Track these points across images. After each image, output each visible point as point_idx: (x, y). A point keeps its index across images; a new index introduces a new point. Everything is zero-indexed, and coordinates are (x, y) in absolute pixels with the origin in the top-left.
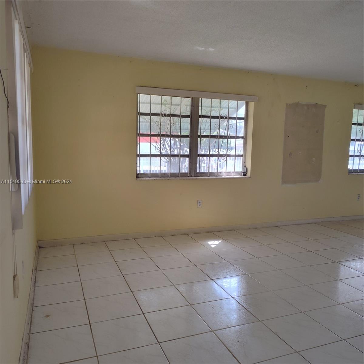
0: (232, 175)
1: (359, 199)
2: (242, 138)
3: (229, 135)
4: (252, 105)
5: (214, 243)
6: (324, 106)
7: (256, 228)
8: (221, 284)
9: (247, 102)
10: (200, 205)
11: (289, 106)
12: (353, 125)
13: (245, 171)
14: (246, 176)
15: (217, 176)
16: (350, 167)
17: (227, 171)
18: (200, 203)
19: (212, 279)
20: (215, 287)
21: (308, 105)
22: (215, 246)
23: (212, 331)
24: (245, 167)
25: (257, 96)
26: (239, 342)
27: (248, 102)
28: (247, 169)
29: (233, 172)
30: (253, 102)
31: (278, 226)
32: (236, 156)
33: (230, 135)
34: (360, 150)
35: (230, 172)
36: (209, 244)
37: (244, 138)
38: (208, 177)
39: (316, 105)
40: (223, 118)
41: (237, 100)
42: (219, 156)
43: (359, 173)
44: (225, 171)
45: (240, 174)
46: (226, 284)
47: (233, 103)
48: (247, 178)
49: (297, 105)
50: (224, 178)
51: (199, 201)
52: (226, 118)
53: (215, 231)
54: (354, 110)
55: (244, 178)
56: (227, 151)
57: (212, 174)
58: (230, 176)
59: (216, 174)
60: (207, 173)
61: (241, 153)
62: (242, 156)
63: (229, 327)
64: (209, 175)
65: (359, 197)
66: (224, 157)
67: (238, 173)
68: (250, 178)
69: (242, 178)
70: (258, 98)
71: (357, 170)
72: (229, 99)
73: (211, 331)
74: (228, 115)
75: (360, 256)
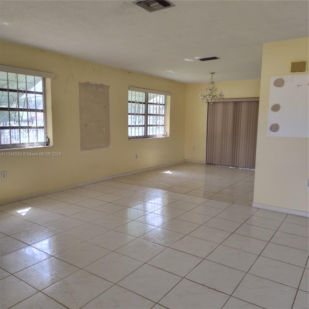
0: (35, 145)
1: (136, 158)
2: (42, 111)
3: (28, 108)
4: (48, 81)
5: (23, 212)
6: (108, 87)
7: (62, 191)
8: (40, 247)
9: (43, 78)
10: (4, 177)
11: (81, 84)
12: (129, 102)
13: (48, 141)
14: (49, 145)
15: (20, 147)
16: (130, 134)
17: (30, 142)
18: (4, 175)
19: (29, 245)
20: (34, 251)
21: (96, 85)
22: (26, 214)
23: (40, 291)
24: (47, 137)
25: (53, 73)
26: (66, 292)
27: (45, 78)
28: (49, 140)
29: (36, 143)
30: (50, 79)
31: (80, 187)
32: (37, 128)
33: (30, 108)
34: (135, 122)
35: (32, 143)
36: (19, 213)
37: (44, 111)
38: (11, 148)
39: (102, 86)
40: (21, 91)
41: (34, 75)
42: (20, 128)
43: (135, 139)
44: (28, 142)
45: (43, 144)
46: (45, 246)
47: (30, 78)
48: (50, 147)
49: (87, 84)
50: (28, 149)
51: (3, 173)
52: (24, 92)
53: (22, 200)
54: (129, 91)
55: (47, 147)
56: (28, 123)
57: (14, 145)
58: (33, 146)
59: (19, 146)
60: (9, 145)
61: (42, 125)
62: (43, 128)
63: (55, 282)
64: (11, 147)
65: (137, 156)
66: (26, 129)
67: (41, 144)
68: (53, 147)
69: (45, 147)
70: (54, 75)
71: (134, 137)
72: (26, 74)
73: (38, 292)
74: (25, 89)
75: (143, 199)
